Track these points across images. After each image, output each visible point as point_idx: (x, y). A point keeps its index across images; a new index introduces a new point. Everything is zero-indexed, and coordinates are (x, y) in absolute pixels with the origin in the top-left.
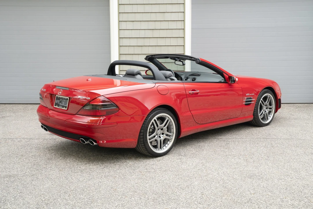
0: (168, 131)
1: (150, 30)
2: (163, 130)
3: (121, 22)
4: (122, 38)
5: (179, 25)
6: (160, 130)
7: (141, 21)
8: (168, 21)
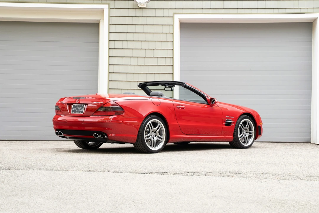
0: (159, 134)
1: (139, 66)
2: (156, 133)
3: (111, 58)
4: (112, 73)
5: (168, 62)
6: (153, 132)
7: (130, 57)
8: (157, 57)
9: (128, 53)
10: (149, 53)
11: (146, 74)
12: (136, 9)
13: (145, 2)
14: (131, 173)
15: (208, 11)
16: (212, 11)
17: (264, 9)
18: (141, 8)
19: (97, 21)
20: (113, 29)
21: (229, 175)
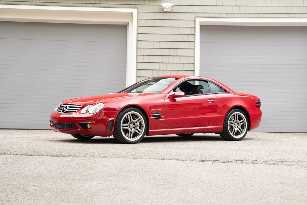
1: (164, 64)
3: (138, 56)
4: (140, 70)
5: (190, 60)
7: (156, 55)
8: (180, 56)
9: (155, 52)
10: (173, 52)
11: (170, 71)
12: (162, 13)
13: (170, 7)
14: (186, 160)
15: (226, 15)
16: (229, 15)
17: (276, 14)
18: (166, 12)
19: (126, 23)
20: (141, 30)
21: (274, 163)
